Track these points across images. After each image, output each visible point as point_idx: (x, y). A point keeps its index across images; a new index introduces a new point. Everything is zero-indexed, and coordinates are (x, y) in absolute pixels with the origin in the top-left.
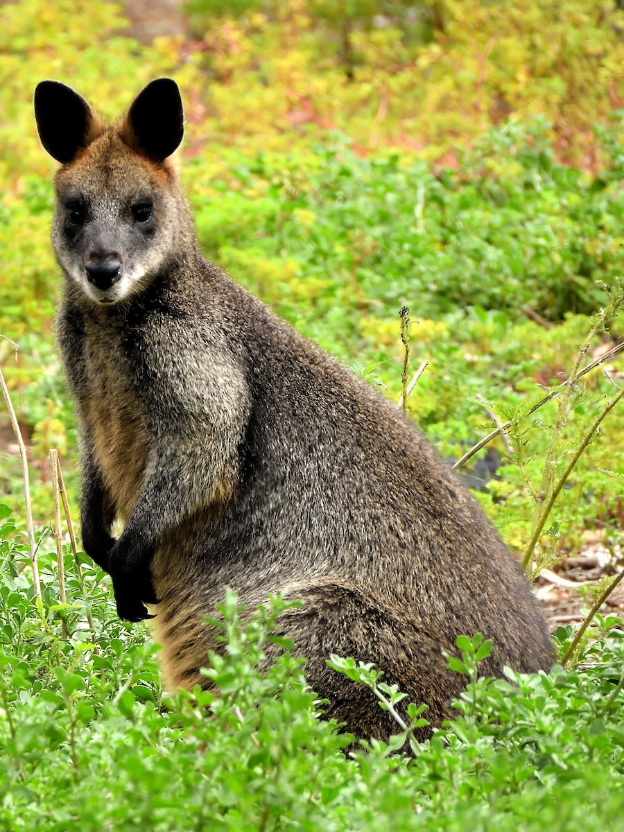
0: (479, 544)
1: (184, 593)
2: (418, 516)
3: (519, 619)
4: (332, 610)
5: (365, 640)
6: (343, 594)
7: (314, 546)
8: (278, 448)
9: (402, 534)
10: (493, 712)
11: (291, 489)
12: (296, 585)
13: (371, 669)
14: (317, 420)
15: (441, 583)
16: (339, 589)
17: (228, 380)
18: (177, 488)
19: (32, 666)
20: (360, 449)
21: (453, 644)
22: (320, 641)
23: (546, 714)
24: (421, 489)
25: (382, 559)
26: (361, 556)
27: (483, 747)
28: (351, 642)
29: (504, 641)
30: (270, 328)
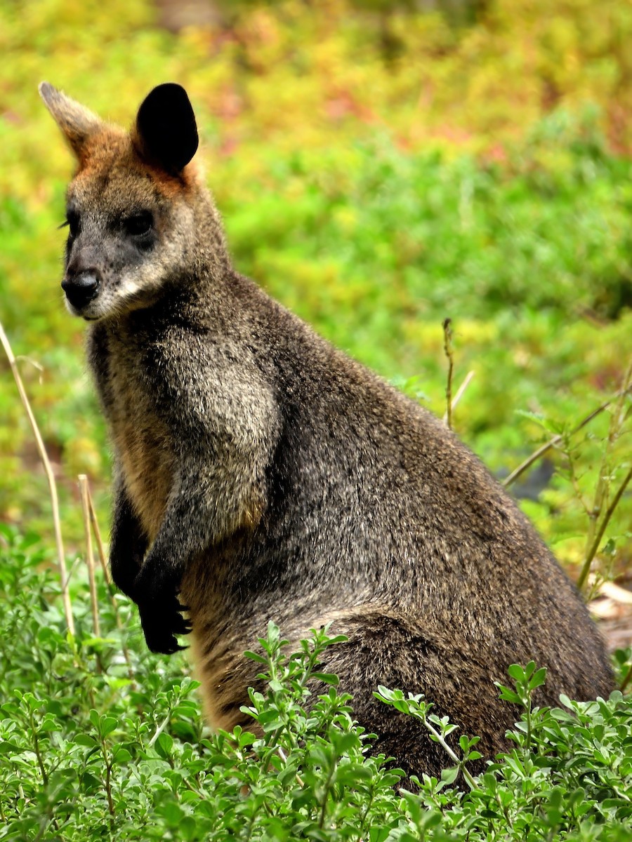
0: (530, 567)
1: (222, 624)
2: (465, 538)
3: (573, 645)
4: (375, 639)
5: (410, 670)
6: (386, 622)
7: (355, 572)
8: (313, 472)
9: (447, 557)
10: (549, 743)
11: (329, 513)
12: (337, 615)
13: (420, 700)
14: (357, 441)
15: (490, 609)
16: (382, 618)
17: (253, 398)
18: (200, 513)
19: (66, 704)
20: (402, 471)
21: (503, 672)
22: (363, 672)
23: (605, 744)
24: (468, 511)
25: (427, 584)
26: (405, 581)
27: (540, 780)
28: (395, 672)
29: (558, 668)
30: (306, 348)
